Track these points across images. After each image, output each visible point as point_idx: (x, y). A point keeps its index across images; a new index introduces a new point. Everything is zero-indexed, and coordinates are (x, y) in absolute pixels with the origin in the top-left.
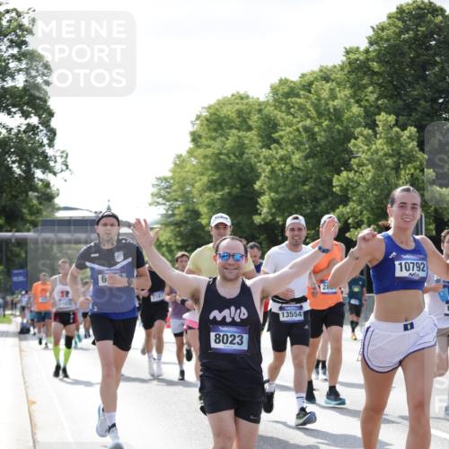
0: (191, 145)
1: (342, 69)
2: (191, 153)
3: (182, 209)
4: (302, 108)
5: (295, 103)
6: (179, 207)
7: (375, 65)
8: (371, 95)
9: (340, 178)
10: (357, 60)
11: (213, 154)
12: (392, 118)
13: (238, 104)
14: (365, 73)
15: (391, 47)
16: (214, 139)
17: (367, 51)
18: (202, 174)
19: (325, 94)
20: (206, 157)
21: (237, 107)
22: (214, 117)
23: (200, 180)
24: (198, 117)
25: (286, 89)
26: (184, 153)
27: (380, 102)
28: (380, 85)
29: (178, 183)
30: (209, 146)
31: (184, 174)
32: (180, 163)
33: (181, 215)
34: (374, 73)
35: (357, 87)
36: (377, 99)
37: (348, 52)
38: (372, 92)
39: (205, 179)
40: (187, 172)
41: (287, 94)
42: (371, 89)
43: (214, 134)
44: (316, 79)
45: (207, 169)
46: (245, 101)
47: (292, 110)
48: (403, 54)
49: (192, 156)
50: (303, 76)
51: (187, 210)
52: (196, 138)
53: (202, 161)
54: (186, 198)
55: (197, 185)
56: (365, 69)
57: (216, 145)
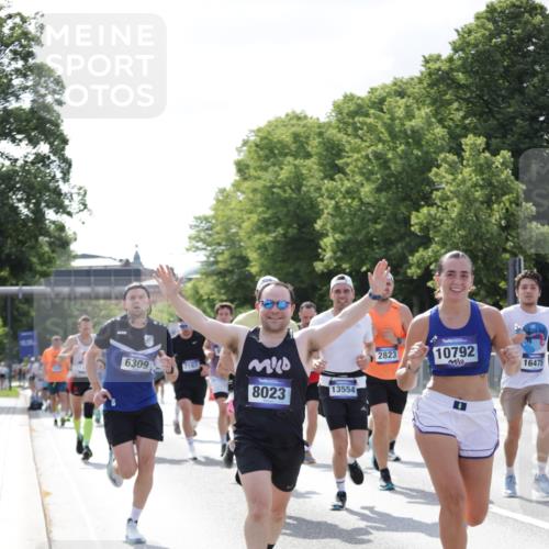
0: (236, 177)
1: (420, 81)
2: (236, 186)
3: (226, 255)
4: (371, 129)
5: (363, 123)
6: (222, 253)
7: (460, 76)
8: (456, 113)
9: (420, 215)
10: (439, 69)
11: (265, 187)
12: (481, 141)
13: (293, 126)
14: (449, 86)
15: (479, 54)
16: (265, 169)
17: (450, 60)
18: (251, 213)
19: (400, 113)
20: (255, 191)
21: (294, 129)
22: (265, 142)
23: (249, 219)
24: (245, 143)
25: (353, 108)
26: (228, 187)
27: (467, 122)
28: (467, 101)
29: (222, 223)
30: (259, 178)
31: (229, 213)
32: (224, 198)
33: (225, 262)
34: (459, 86)
35: (439, 104)
36: (464, 118)
37: (427, 61)
38: (457, 110)
39: (255, 218)
40: (232, 210)
41: (352, 112)
42: (456, 105)
43: (264, 163)
44: (389, 94)
45: (256, 206)
46: (302, 123)
47: (360, 132)
48: (495, 63)
49: (238, 190)
50: (373, 90)
51: (233, 257)
52: (242, 168)
53: (251, 196)
54: (232, 241)
55: (245, 225)
56: (449, 82)
57: (268, 177)
